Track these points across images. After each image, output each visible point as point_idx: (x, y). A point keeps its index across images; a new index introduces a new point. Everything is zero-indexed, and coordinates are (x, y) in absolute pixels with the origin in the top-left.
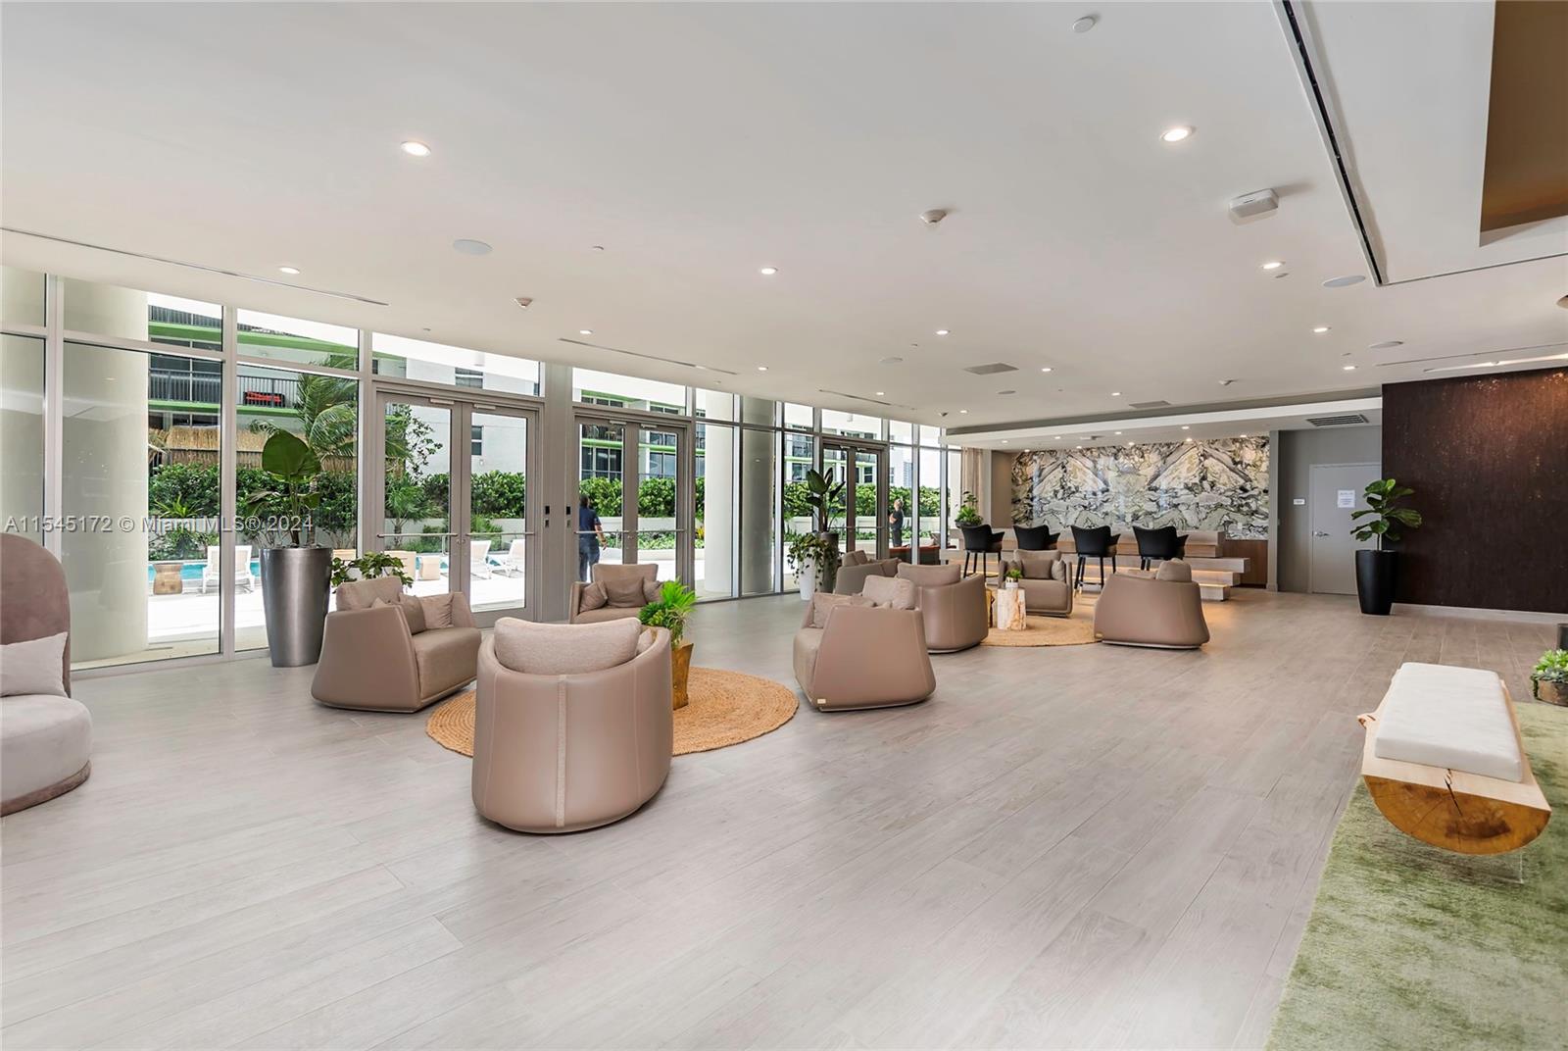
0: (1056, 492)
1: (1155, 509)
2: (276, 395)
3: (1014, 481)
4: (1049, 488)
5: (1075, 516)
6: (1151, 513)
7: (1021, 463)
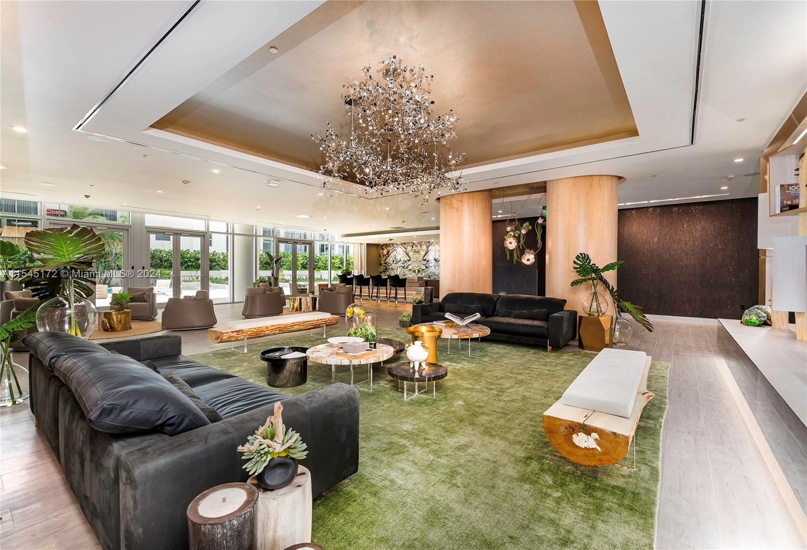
0: (394, 261)
1: (425, 268)
2: (61, 211)
3: (380, 256)
4: (391, 259)
5: (400, 270)
6: (424, 270)
7: (382, 249)
